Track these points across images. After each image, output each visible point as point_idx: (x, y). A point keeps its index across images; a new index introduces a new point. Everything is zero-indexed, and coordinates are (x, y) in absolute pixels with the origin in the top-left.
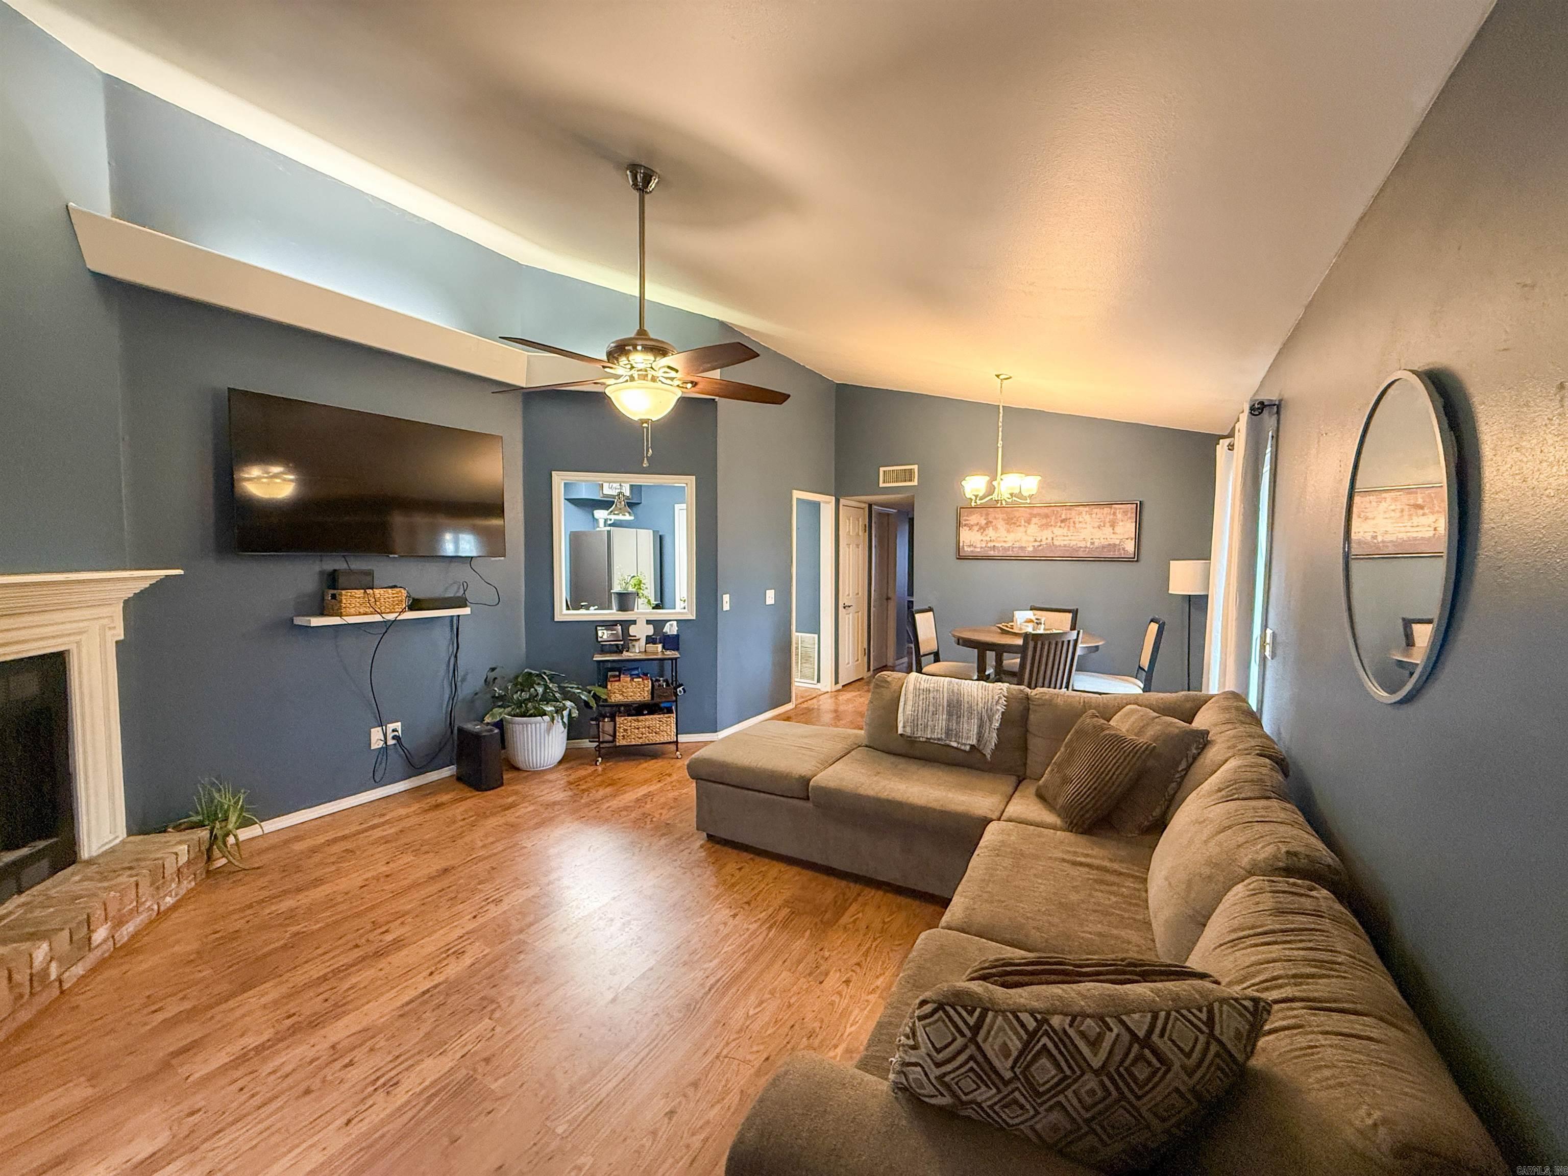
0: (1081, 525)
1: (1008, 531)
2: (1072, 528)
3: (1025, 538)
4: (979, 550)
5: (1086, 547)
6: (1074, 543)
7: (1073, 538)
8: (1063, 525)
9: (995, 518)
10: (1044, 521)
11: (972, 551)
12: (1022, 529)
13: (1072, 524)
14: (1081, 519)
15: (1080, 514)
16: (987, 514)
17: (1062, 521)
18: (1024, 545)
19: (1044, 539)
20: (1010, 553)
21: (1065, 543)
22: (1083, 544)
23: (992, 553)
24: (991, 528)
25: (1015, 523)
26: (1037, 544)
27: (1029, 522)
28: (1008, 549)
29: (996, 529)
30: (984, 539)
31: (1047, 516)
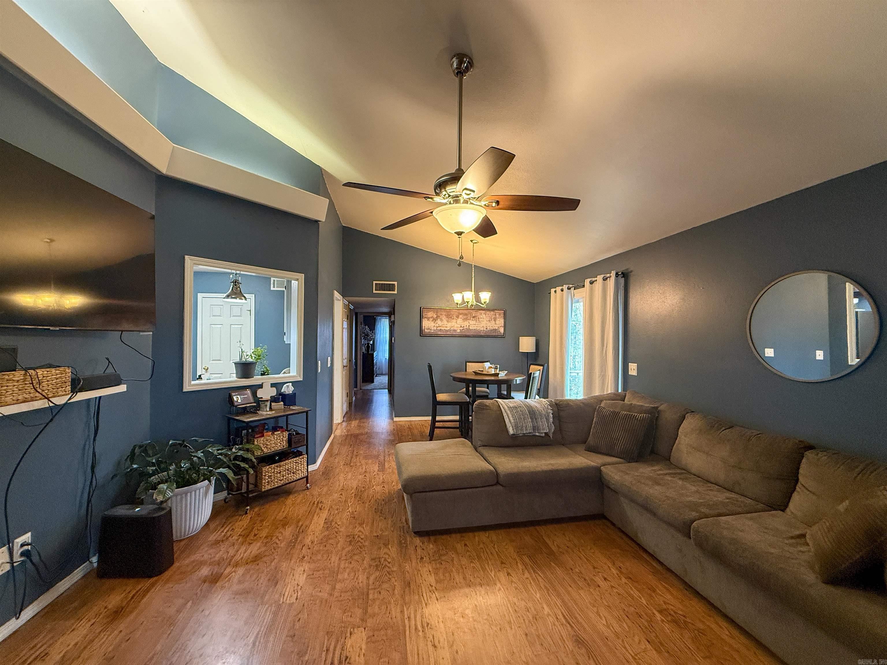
0: (481, 320)
1: (448, 322)
2: (477, 321)
3: (456, 325)
4: (433, 331)
5: (484, 330)
6: (478, 328)
7: (478, 326)
8: (473, 319)
9: (441, 314)
10: (465, 317)
11: (429, 332)
12: (455, 321)
13: (478, 319)
14: (482, 317)
15: (481, 314)
16: (437, 312)
17: (474, 317)
18: (456, 329)
19: (465, 326)
20: (449, 333)
21: (475, 328)
22: (482, 329)
23: (439, 333)
24: (439, 320)
25: (451, 317)
26: (462, 328)
27: (458, 317)
28: (447, 331)
29: (441, 320)
30: (436, 325)
31: (466, 314)
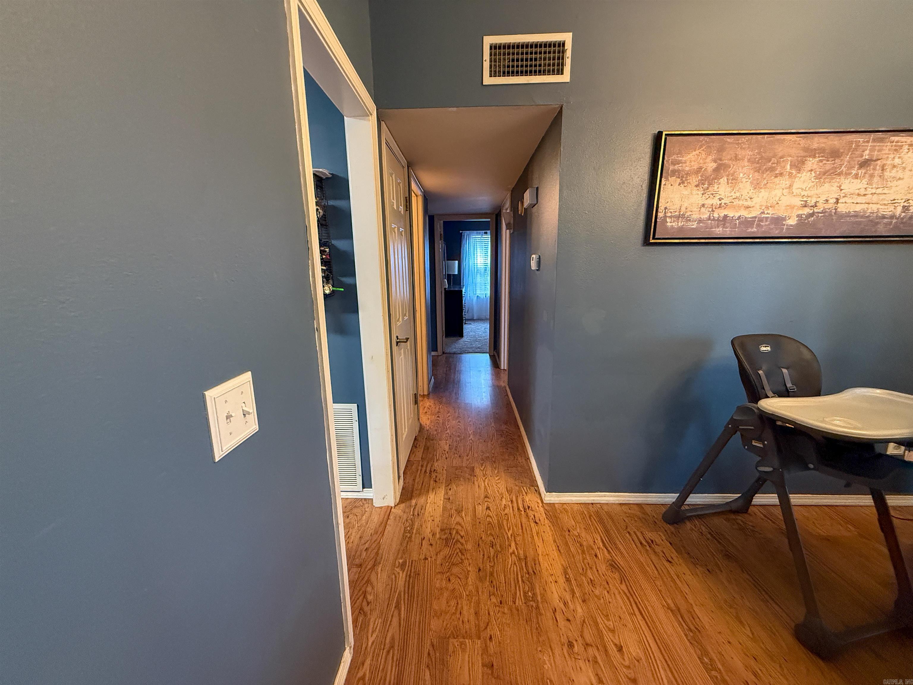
0: (894, 173)
1: (757, 186)
2: (876, 179)
3: (786, 200)
4: (695, 225)
5: (892, 217)
6: (874, 207)
7: (875, 198)
8: (861, 172)
9: (736, 158)
10: (829, 165)
11: (681, 229)
12: (784, 182)
13: (878, 172)
14: (897, 161)
15: (897, 149)
16: (721, 150)
17: (864, 164)
18: (781, 214)
19: (821, 200)
20: (753, 230)
21: (858, 208)
22: (887, 211)
23: (719, 231)
24: (723, 180)
25: (772, 169)
26: (807, 211)
27: (798, 165)
28: (748, 223)
29: (733, 180)
30: (709, 202)
31: (835, 154)
